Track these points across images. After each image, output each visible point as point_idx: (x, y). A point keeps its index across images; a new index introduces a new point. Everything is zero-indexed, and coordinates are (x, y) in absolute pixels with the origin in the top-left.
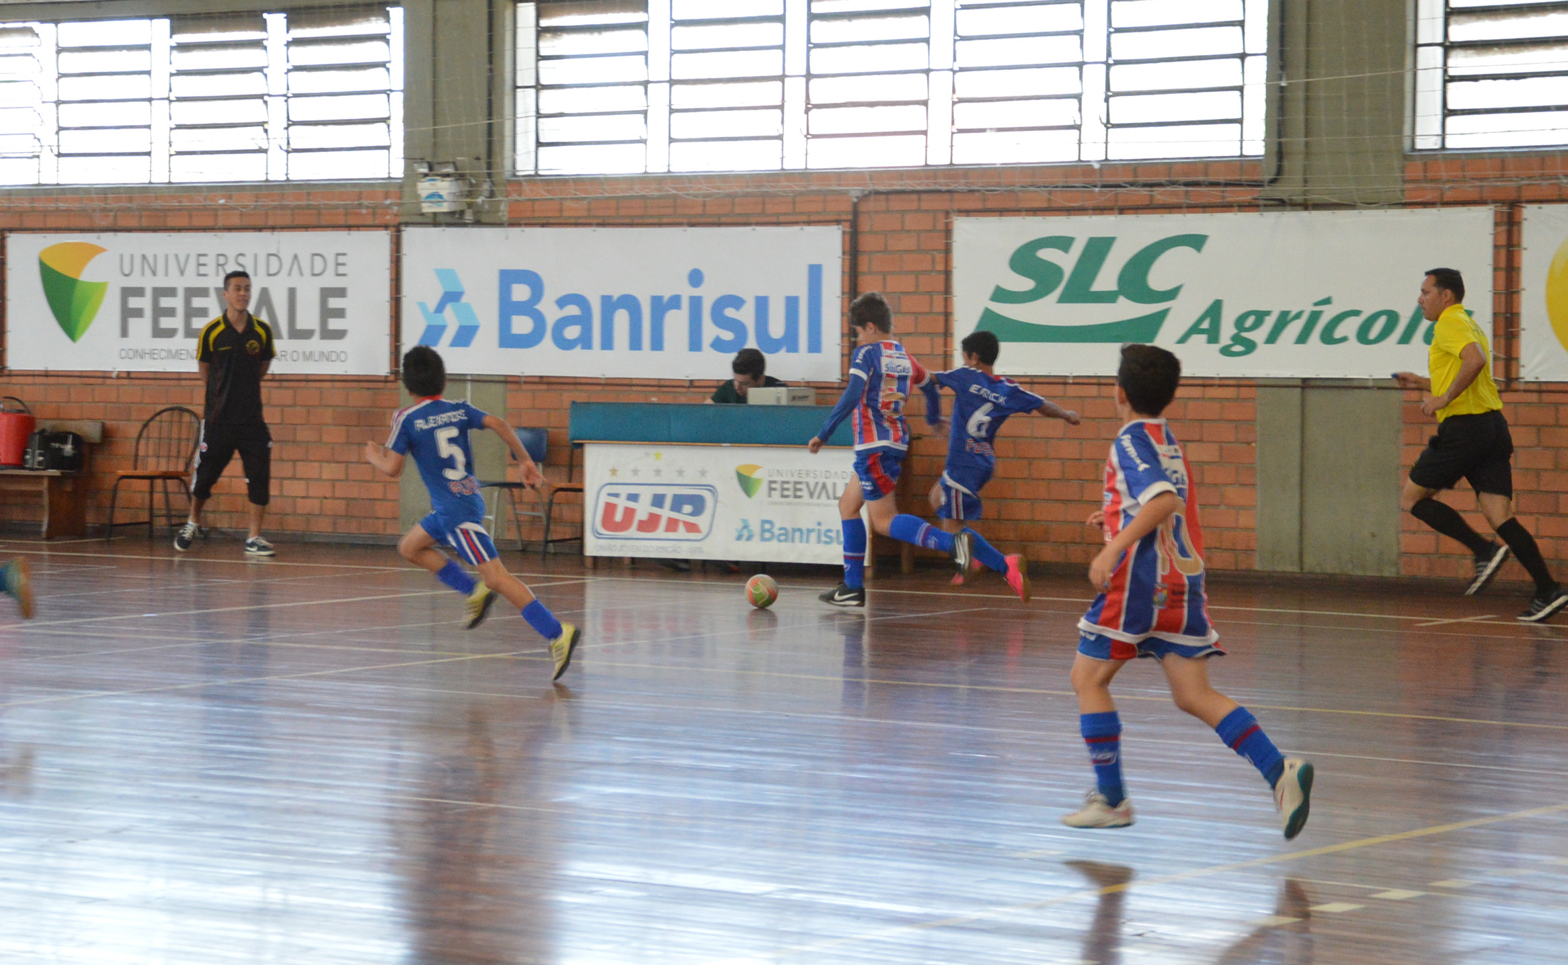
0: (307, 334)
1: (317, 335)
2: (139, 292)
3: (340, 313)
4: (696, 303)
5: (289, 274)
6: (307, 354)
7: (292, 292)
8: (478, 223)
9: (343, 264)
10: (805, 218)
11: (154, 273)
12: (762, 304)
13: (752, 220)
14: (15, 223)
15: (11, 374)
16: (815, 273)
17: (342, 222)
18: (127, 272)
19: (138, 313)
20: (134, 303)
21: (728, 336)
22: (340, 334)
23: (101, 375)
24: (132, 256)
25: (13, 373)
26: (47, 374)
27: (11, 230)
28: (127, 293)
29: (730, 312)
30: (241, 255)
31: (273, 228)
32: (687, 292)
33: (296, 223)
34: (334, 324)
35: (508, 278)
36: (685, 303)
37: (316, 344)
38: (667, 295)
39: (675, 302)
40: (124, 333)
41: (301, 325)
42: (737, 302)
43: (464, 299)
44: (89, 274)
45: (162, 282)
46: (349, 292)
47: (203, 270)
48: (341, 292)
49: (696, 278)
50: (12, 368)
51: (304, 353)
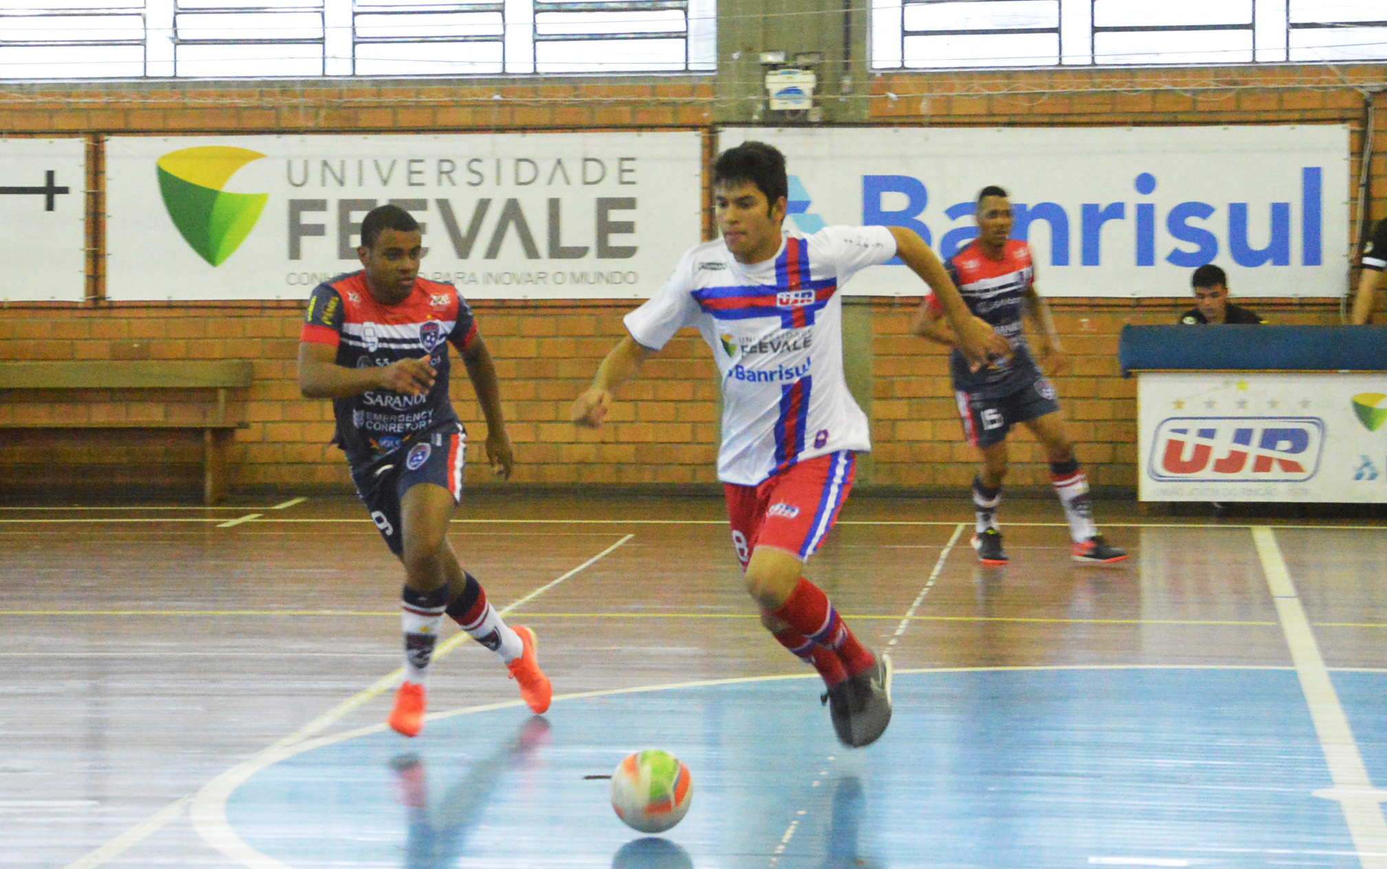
0: (578, 252)
1: (592, 253)
2: (320, 205)
3: (628, 227)
4: (1146, 214)
5: (550, 182)
6: (578, 275)
7: (554, 205)
8: (828, 123)
9: (632, 171)
10: (1297, 116)
11: (341, 183)
12: (1238, 214)
13: (1223, 118)
14: (119, 124)
15: (112, 306)
16: (1312, 178)
17: (627, 120)
18: (298, 180)
19: (318, 230)
20: (308, 218)
21: (1191, 248)
22: (628, 252)
23: (259, 304)
24: (306, 164)
25: (115, 305)
26: (169, 306)
27: (111, 132)
28: (297, 207)
29: (1193, 222)
30: (476, 160)
31: (524, 129)
32: (1133, 200)
33: (559, 122)
34: (616, 240)
35: (874, 186)
36: (1131, 213)
37: (591, 262)
38: (1104, 204)
39: (1116, 211)
40: (295, 253)
41: (566, 241)
42: (1204, 211)
43: (810, 210)
44: (235, 185)
45: (352, 192)
46: (639, 203)
47: (416, 178)
48: (629, 203)
49: (1146, 183)
50: (114, 299)
51: (573, 274)
